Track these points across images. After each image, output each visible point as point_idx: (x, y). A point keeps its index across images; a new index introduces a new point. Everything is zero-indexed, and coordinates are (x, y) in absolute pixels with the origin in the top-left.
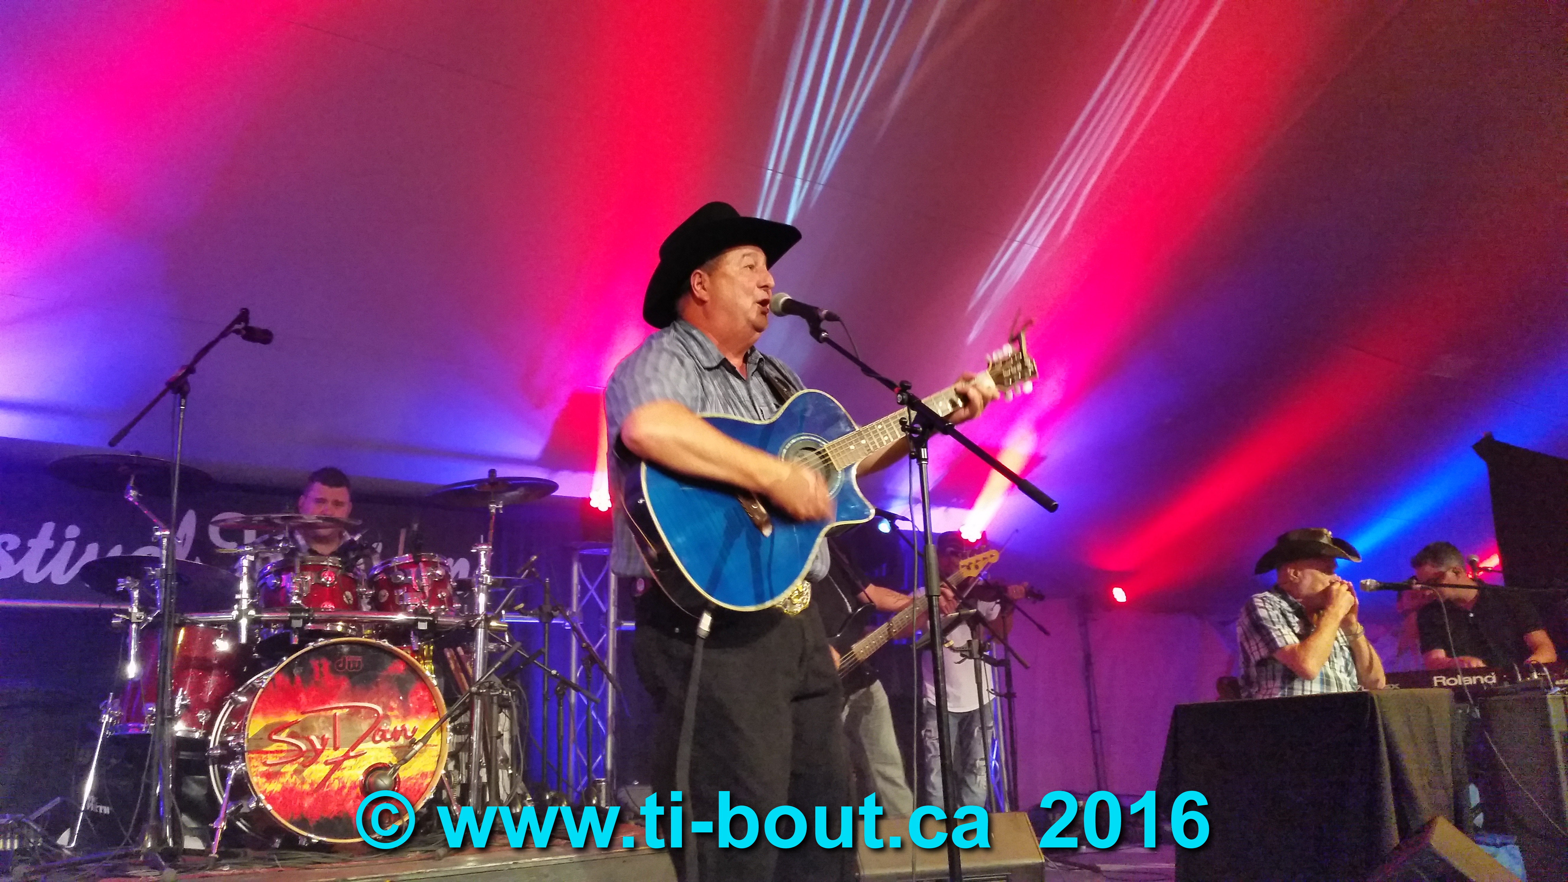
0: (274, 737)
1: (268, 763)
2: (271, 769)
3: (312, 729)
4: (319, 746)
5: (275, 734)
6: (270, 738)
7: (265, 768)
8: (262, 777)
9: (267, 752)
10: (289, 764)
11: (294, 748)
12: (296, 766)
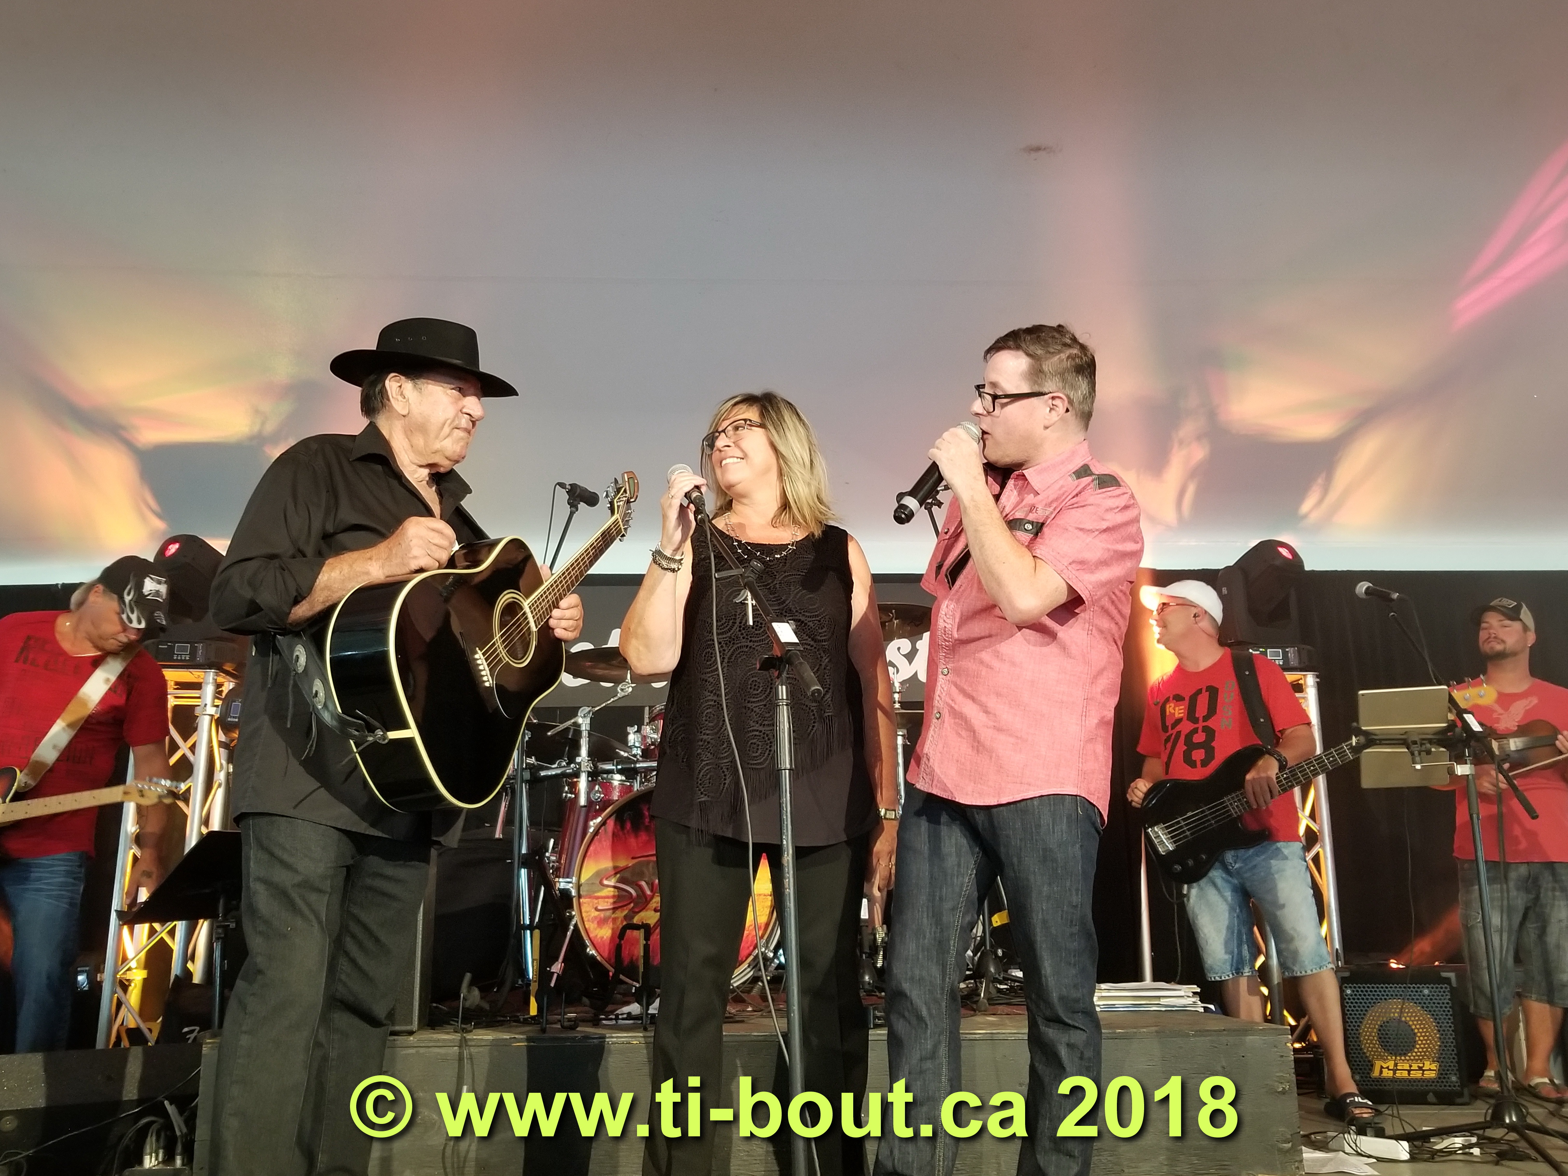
0: (606, 882)
1: (599, 908)
2: (602, 915)
3: (641, 876)
4: (648, 892)
5: (607, 879)
6: (601, 883)
7: (597, 913)
8: (593, 922)
9: (598, 898)
10: (620, 909)
11: (624, 893)
12: (625, 912)
